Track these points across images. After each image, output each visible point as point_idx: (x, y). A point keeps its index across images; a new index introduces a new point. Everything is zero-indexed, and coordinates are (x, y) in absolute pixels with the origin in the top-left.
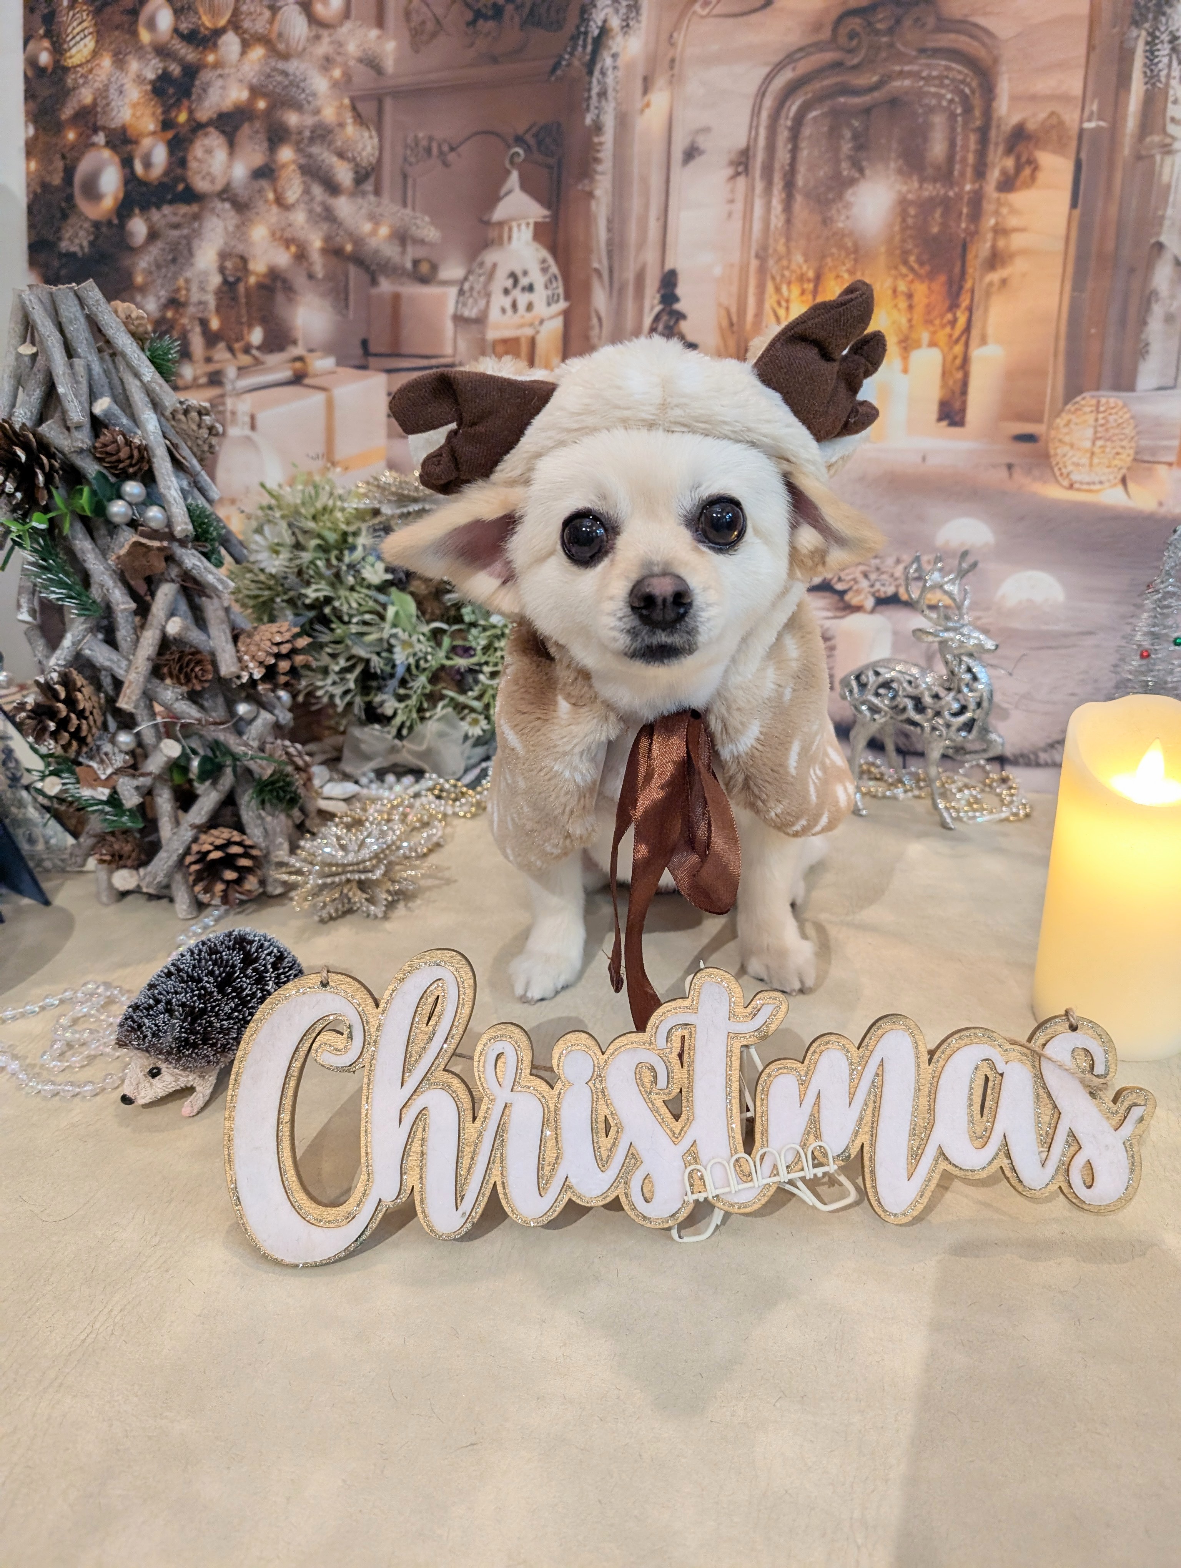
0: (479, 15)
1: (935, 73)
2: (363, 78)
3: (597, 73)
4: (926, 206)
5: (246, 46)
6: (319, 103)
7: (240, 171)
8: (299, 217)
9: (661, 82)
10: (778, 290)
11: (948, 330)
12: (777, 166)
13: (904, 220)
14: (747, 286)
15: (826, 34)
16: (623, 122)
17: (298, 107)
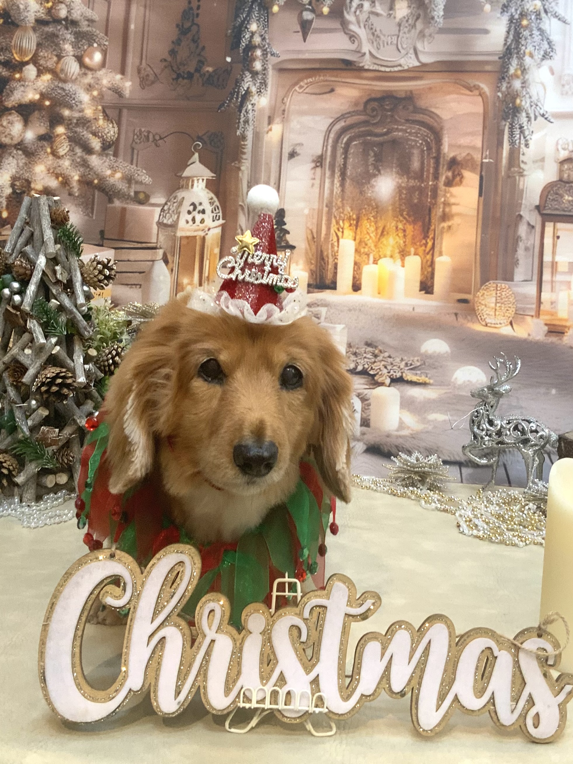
0: (179, 76)
1: (413, 131)
2: (110, 97)
3: (243, 111)
4: (411, 190)
5: (40, 73)
6: (83, 106)
7: (30, 135)
8: (66, 163)
9: (277, 120)
10: (337, 223)
11: (423, 248)
12: (337, 165)
13: (400, 195)
14: (322, 220)
15: (361, 108)
16: (257, 136)
17: (71, 108)
